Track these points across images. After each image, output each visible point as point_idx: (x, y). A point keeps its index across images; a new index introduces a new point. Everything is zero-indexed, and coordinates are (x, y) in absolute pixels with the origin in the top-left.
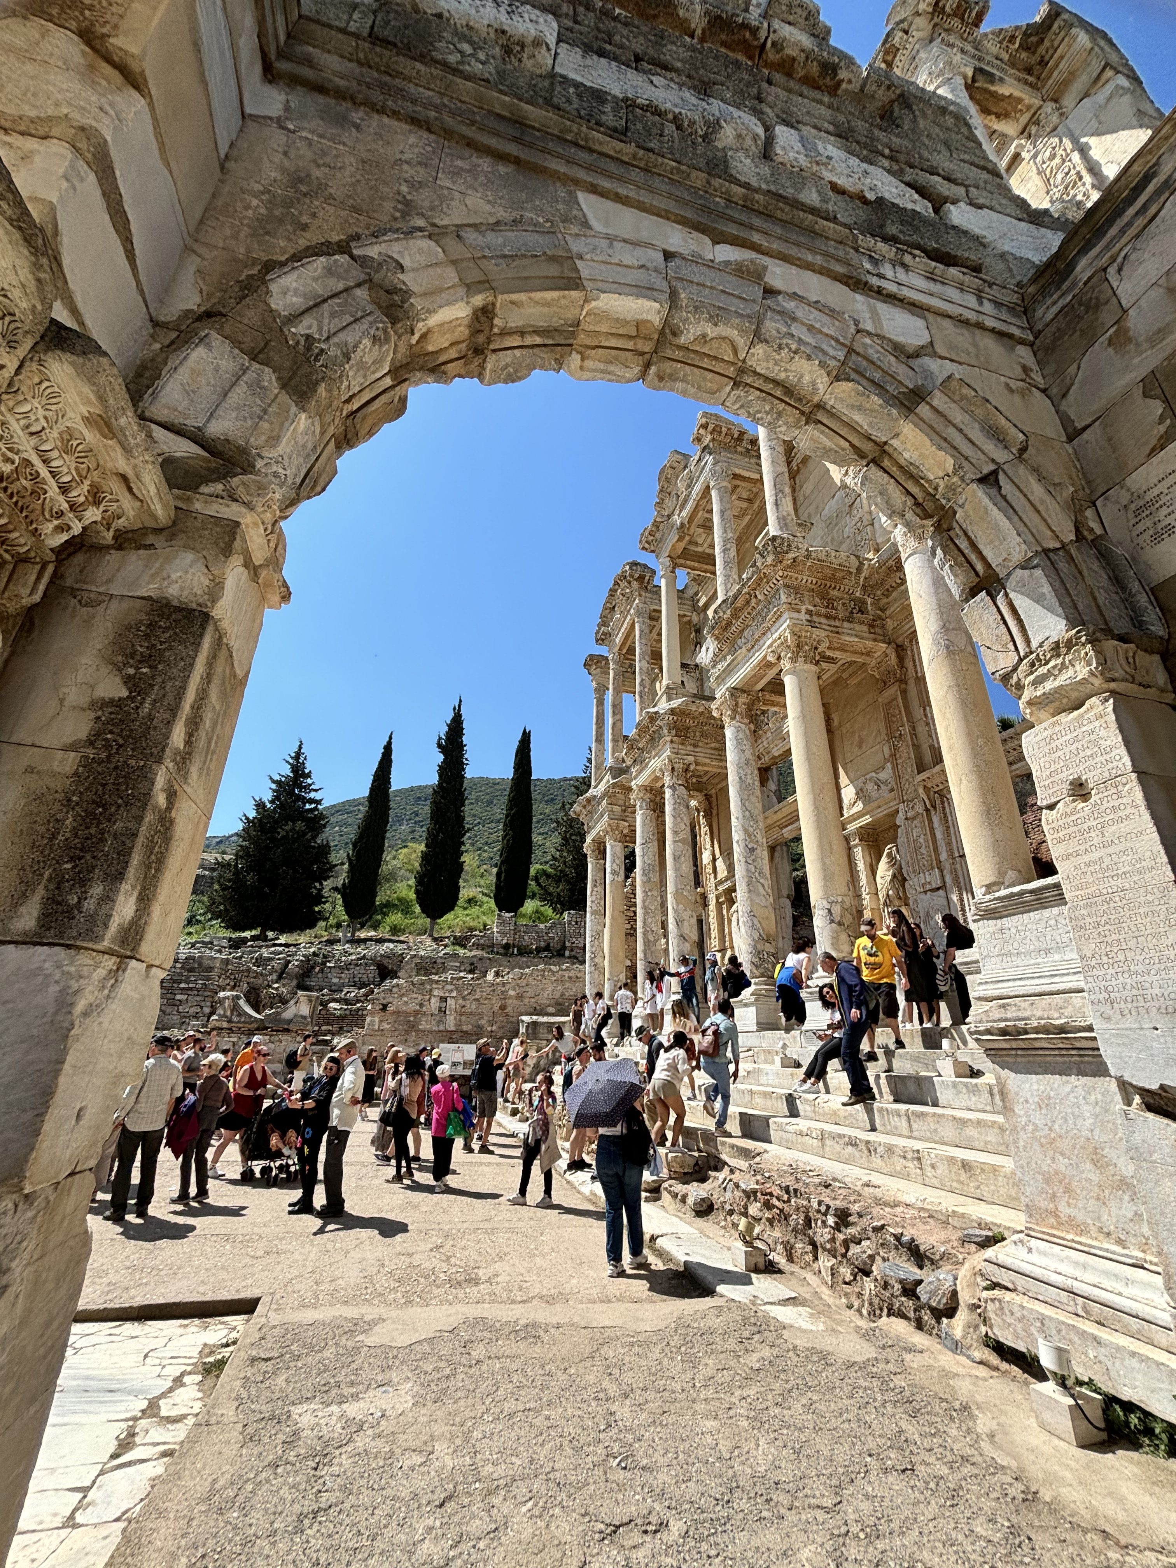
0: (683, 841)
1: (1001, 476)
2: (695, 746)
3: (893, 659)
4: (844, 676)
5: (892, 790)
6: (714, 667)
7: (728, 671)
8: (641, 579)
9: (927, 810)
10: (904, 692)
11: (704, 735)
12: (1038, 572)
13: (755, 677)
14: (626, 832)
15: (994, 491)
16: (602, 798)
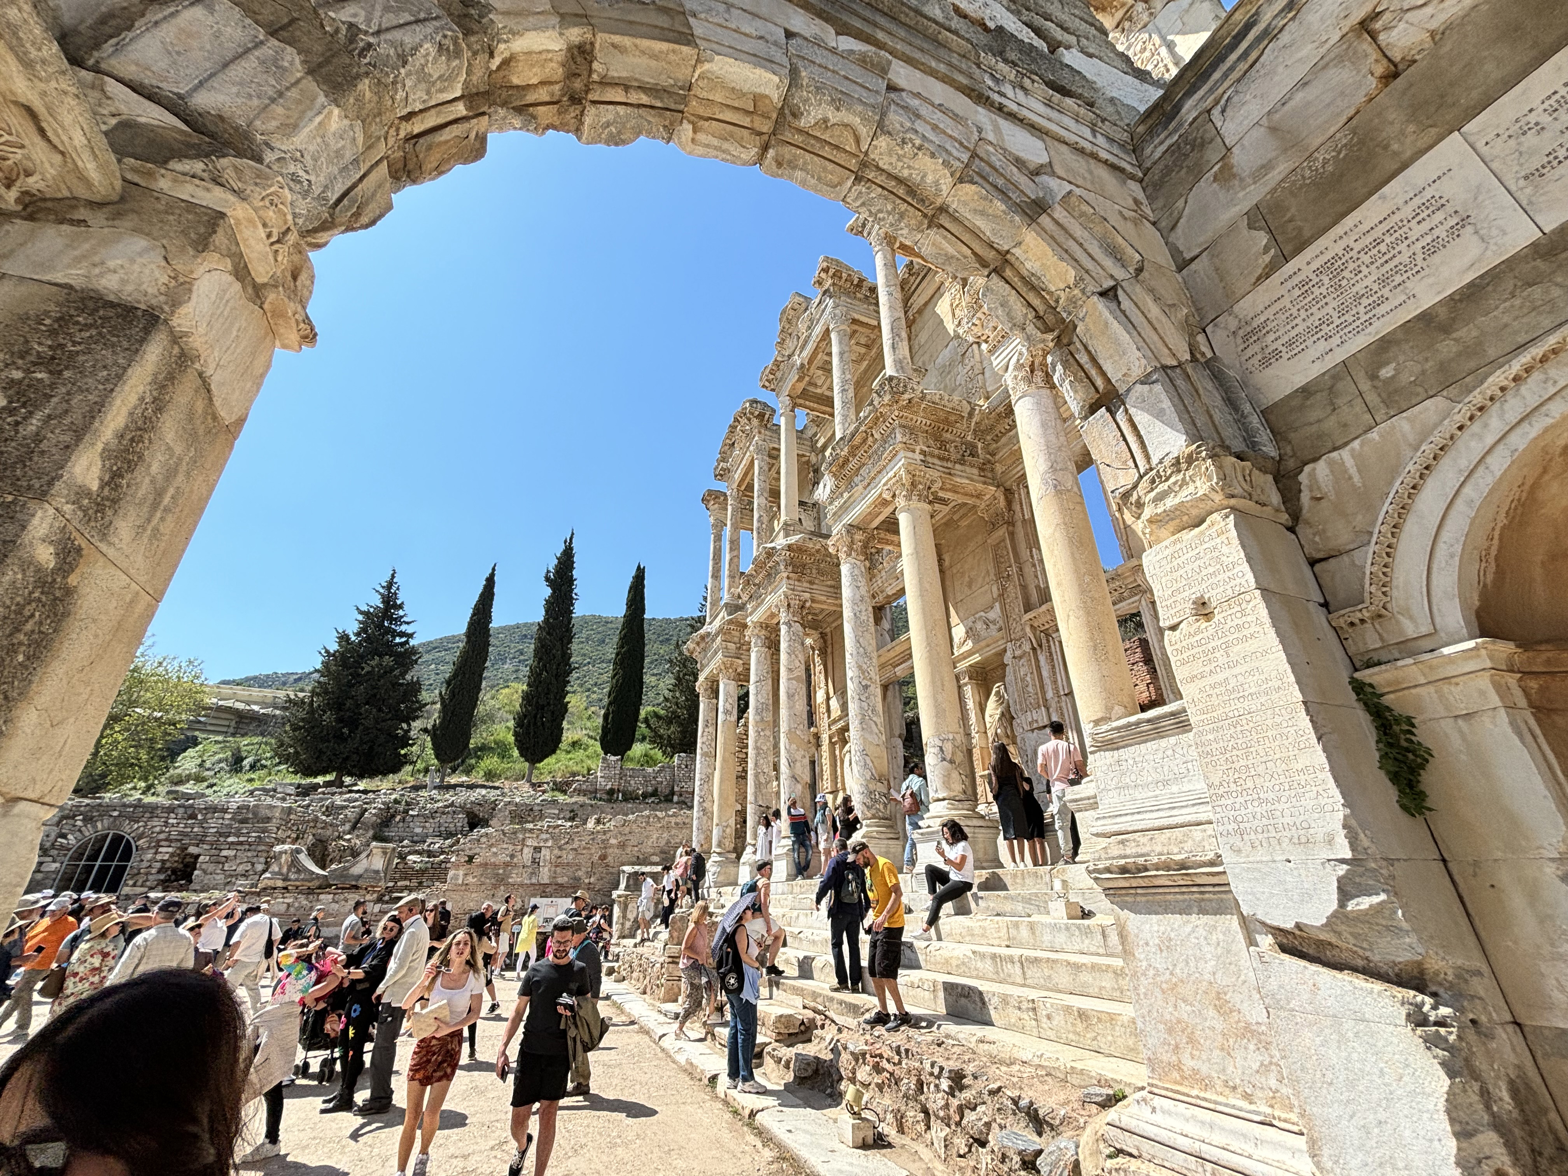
0: (797, 679)
1: (1120, 292)
2: (811, 583)
3: (1002, 503)
4: (955, 517)
5: (1000, 629)
6: (831, 503)
7: (845, 508)
8: (761, 416)
9: (1034, 649)
10: (1012, 534)
11: (820, 572)
12: (1158, 387)
13: (873, 515)
14: (740, 669)
15: (1114, 306)
16: (717, 635)
